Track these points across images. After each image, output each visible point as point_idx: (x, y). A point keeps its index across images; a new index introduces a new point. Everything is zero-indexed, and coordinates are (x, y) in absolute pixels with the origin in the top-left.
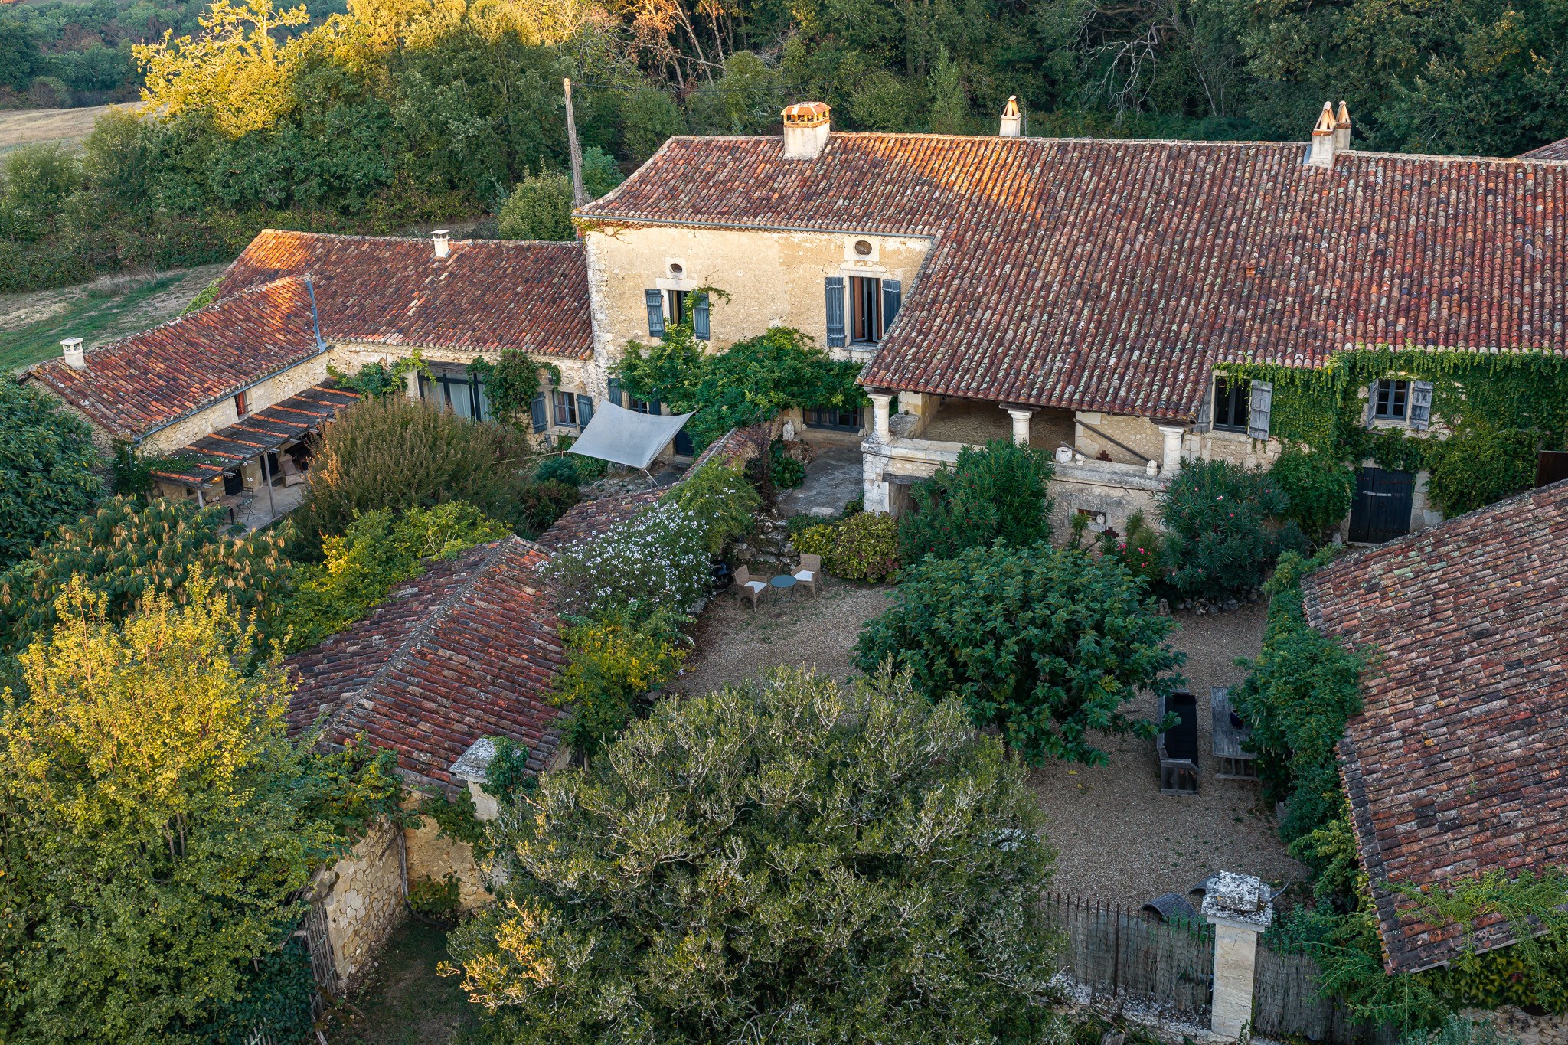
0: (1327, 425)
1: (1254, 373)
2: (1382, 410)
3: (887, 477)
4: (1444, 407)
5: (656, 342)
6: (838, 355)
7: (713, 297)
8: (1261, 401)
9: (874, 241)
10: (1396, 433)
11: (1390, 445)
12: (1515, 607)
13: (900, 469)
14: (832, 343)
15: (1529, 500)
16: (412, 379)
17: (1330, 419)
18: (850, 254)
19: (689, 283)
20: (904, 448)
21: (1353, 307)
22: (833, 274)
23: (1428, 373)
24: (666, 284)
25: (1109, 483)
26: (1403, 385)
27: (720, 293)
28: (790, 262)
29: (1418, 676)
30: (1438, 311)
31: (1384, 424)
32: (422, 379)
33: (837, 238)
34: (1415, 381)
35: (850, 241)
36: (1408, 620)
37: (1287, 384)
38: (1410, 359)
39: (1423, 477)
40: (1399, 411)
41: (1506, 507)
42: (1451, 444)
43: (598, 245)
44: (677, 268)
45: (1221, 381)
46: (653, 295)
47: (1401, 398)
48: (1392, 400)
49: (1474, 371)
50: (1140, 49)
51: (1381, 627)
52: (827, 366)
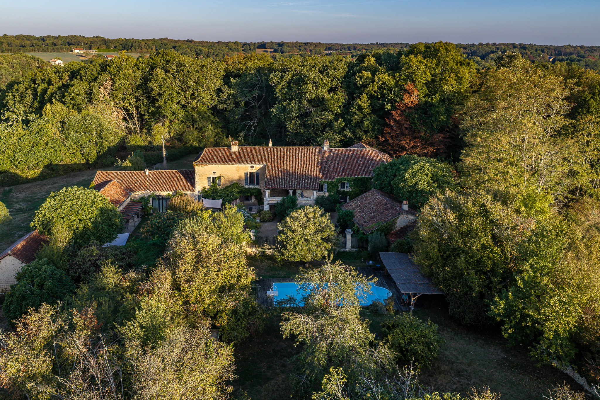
0: (335, 190)
1: (325, 182)
2: (342, 187)
3: (268, 204)
4: (351, 186)
5: (209, 187)
6: (247, 187)
7: (222, 177)
8: (325, 187)
9: (254, 165)
10: (344, 191)
11: (344, 193)
12: (369, 203)
13: (271, 202)
14: (246, 185)
15: (368, 193)
16: (151, 199)
17: (336, 189)
18: (250, 168)
19: (217, 175)
20: (271, 199)
21: (336, 172)
22: (246, 172)
23: (348, 181)
24: (212, 175)
25: (306, 201)
26: (344, 183)
27: (223, 177)
28: (238, 170)
29: (360, 212)
30: (348, 172)
31: (342, 189)
32: (153, 199)
33: (247, 165)
34: (346, 182)
35: (250, 166)
36: (357, 207)
37: (329, 184)
38: (346, 179)
39: (348, 197)
40: (344, 187)
41: (365, 194)
42: (352, 191)
43: (197, 169)
44: (214, 173)
45: (320, 184)
46: (209, 178)
47: (344, 185)
48: (343, 185)
49: (354, 180)
50: (254, 123)
51: (354, 209)
52: (246, 189)
